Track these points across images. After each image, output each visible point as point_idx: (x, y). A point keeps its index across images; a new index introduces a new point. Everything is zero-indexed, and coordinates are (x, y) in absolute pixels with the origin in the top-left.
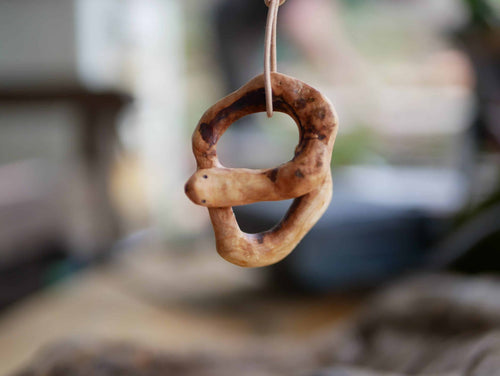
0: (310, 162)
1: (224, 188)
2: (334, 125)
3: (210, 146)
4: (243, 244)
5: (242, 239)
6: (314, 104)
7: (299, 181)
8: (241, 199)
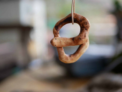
0: (83, 35)
1: (61, 42)
2: (89, 26)
3: (57, 32)
4: (66, 57)
5: (65, 56)
6: (84, 21)
7: (80, 40)
8: (65, 45)
